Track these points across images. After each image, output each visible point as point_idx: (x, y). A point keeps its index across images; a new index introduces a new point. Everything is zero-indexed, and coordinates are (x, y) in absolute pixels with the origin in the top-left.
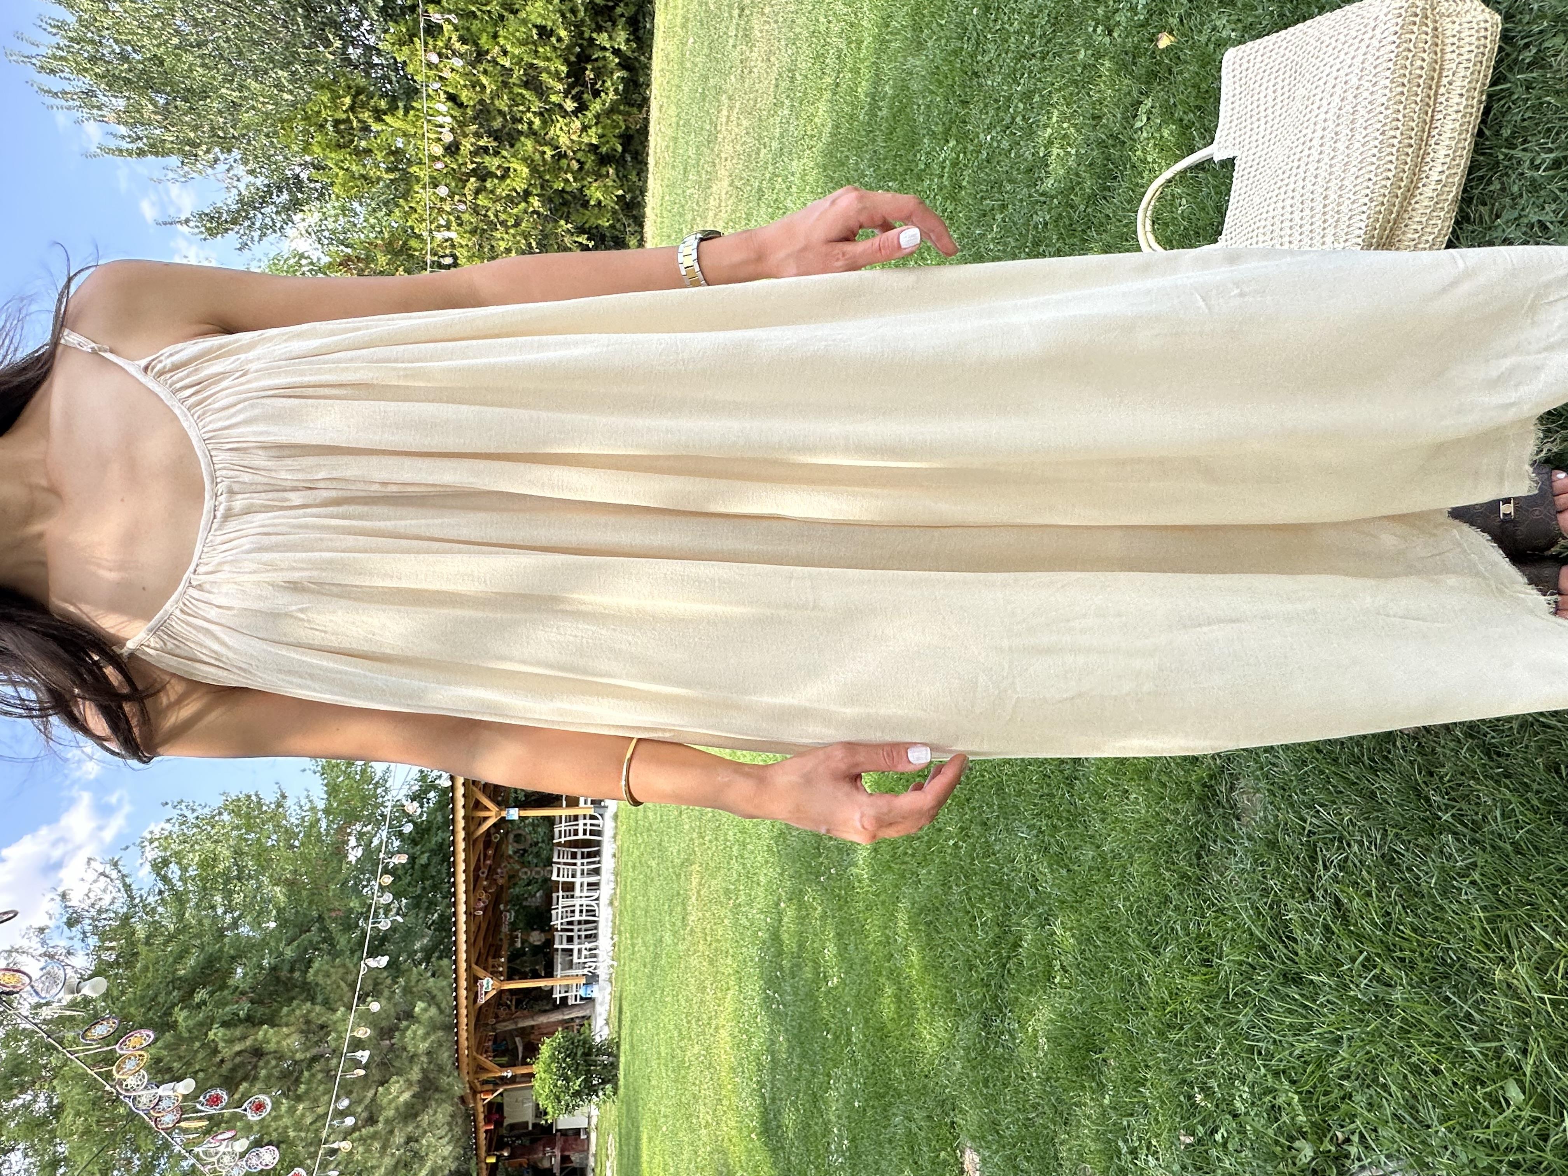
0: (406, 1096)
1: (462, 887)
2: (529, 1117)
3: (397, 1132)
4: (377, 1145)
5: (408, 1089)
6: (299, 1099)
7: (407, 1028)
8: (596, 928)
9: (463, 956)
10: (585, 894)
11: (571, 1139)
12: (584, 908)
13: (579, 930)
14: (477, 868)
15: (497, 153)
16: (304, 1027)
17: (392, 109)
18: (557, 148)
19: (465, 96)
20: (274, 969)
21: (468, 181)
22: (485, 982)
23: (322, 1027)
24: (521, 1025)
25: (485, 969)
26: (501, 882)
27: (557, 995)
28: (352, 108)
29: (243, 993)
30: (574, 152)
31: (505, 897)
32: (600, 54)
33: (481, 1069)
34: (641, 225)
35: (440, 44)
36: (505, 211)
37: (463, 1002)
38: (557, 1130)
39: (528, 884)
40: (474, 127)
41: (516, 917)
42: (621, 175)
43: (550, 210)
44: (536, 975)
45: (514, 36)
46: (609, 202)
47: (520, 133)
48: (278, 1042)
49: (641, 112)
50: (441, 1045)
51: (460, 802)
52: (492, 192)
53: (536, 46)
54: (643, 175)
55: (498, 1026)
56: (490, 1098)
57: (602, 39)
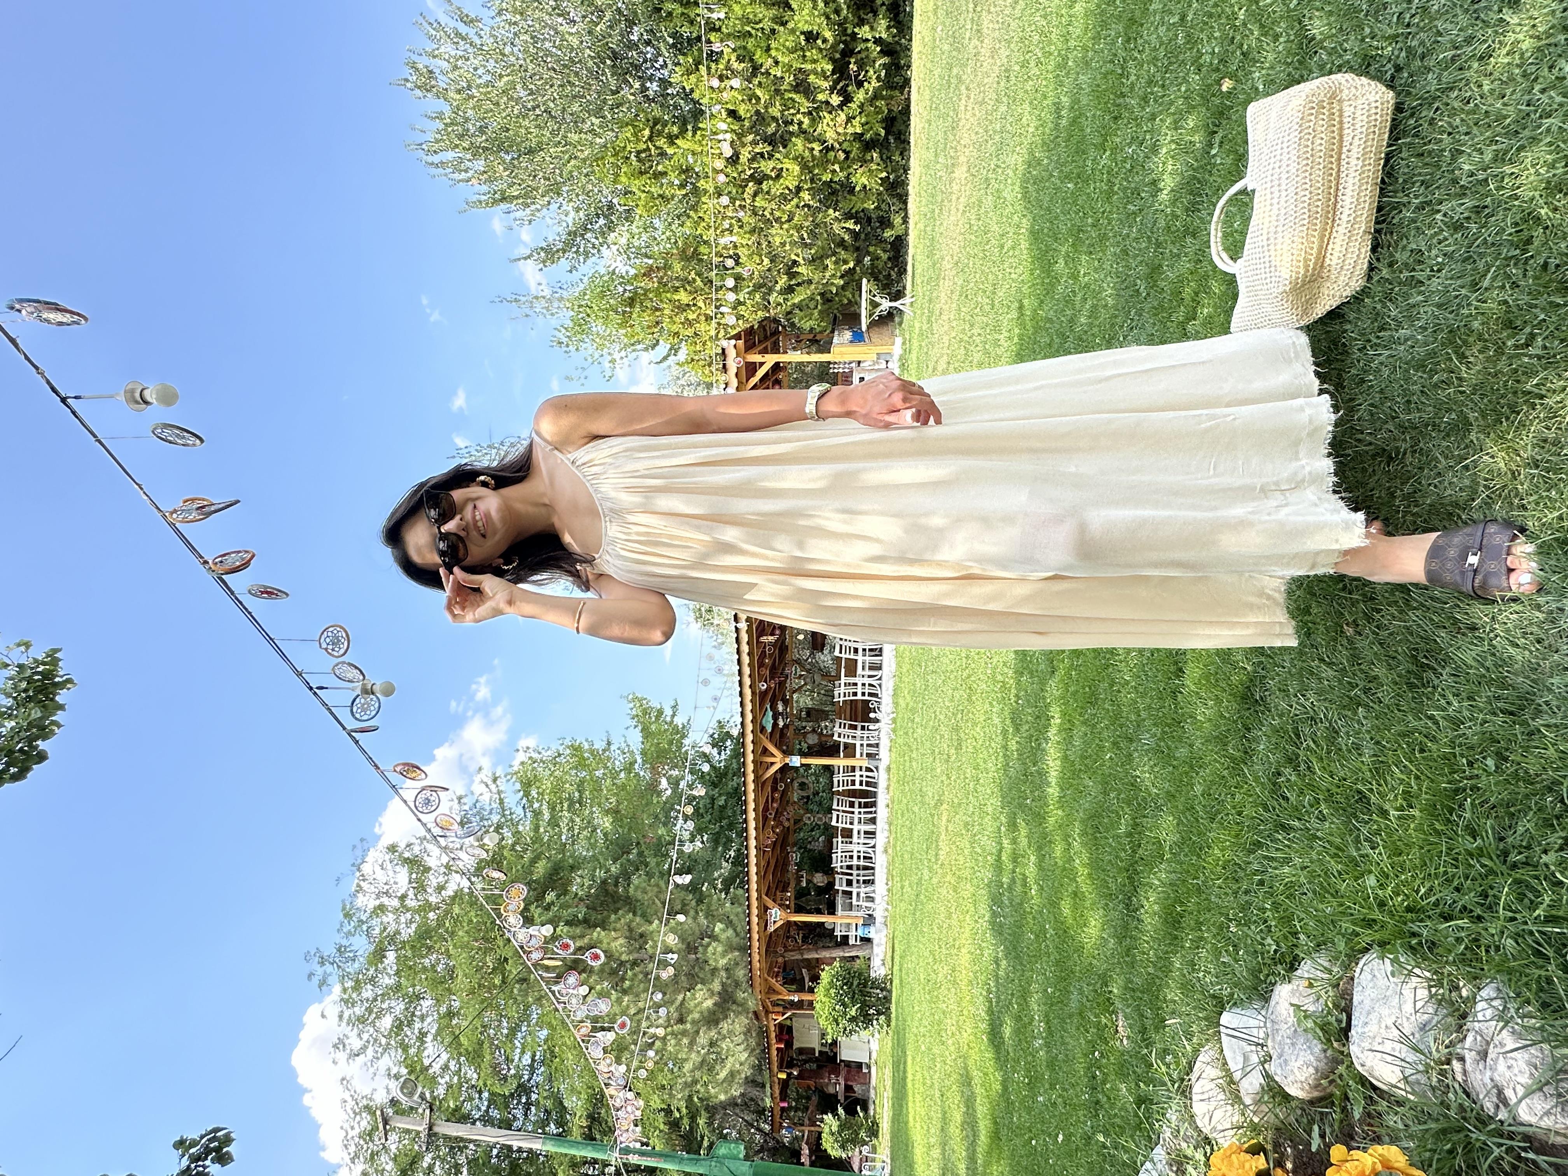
0: (709, 1003)
1: (752, 825)
2: (815, 1044)
3: (701, 1034)
4: (685, 1041)
5: (711, 998)
6: (625, 992)
7: (709, 944)
8: (873, 875)
9: (754, 886)
10: (862, 841)
11: (854, 1071)
12: (862, 855)
13: (858, 875)
14: (766, 809)
15: (771, 156)
16: (628, 934)
17: (683, 131)
18: (825, 142)
19: (743, 110)
20: (604, 882)
21: (746, 186)
22: (773, 911)
23: (642, 936)
24: (806, 957)
25: (774, 901)
26: (786, 824)
27: (837, 933)
28: (650, 138)
29: (581, 900)
30: (840, 144)
31: (791, 839)
32: (863, 46)
33: (771, 990)
34: (905, 203)
35: (721, 66)
36: (779, 209)
37: (755, 928)
38: (841, 1061)
39: (812, 830)
40: (750, 138)
41: (802, 858)
42: (884, 157)
43: (820, 201)
44: (819, 912)
45: (784, 46)
46: (874, 185)
47: (792, 134)
48: (609, 944)
49: (902, 94)
50: (737, 964)
51: (750, 747)
52: (768, 193)
53: (804, 51)
54: (906, 153)
55: (786, 954)
56: (780, 1018)
57: (864, 32)
